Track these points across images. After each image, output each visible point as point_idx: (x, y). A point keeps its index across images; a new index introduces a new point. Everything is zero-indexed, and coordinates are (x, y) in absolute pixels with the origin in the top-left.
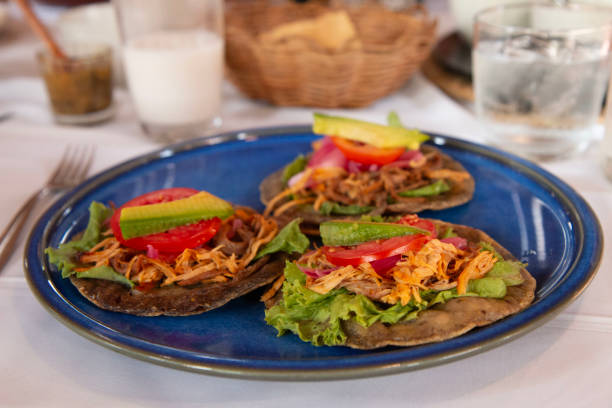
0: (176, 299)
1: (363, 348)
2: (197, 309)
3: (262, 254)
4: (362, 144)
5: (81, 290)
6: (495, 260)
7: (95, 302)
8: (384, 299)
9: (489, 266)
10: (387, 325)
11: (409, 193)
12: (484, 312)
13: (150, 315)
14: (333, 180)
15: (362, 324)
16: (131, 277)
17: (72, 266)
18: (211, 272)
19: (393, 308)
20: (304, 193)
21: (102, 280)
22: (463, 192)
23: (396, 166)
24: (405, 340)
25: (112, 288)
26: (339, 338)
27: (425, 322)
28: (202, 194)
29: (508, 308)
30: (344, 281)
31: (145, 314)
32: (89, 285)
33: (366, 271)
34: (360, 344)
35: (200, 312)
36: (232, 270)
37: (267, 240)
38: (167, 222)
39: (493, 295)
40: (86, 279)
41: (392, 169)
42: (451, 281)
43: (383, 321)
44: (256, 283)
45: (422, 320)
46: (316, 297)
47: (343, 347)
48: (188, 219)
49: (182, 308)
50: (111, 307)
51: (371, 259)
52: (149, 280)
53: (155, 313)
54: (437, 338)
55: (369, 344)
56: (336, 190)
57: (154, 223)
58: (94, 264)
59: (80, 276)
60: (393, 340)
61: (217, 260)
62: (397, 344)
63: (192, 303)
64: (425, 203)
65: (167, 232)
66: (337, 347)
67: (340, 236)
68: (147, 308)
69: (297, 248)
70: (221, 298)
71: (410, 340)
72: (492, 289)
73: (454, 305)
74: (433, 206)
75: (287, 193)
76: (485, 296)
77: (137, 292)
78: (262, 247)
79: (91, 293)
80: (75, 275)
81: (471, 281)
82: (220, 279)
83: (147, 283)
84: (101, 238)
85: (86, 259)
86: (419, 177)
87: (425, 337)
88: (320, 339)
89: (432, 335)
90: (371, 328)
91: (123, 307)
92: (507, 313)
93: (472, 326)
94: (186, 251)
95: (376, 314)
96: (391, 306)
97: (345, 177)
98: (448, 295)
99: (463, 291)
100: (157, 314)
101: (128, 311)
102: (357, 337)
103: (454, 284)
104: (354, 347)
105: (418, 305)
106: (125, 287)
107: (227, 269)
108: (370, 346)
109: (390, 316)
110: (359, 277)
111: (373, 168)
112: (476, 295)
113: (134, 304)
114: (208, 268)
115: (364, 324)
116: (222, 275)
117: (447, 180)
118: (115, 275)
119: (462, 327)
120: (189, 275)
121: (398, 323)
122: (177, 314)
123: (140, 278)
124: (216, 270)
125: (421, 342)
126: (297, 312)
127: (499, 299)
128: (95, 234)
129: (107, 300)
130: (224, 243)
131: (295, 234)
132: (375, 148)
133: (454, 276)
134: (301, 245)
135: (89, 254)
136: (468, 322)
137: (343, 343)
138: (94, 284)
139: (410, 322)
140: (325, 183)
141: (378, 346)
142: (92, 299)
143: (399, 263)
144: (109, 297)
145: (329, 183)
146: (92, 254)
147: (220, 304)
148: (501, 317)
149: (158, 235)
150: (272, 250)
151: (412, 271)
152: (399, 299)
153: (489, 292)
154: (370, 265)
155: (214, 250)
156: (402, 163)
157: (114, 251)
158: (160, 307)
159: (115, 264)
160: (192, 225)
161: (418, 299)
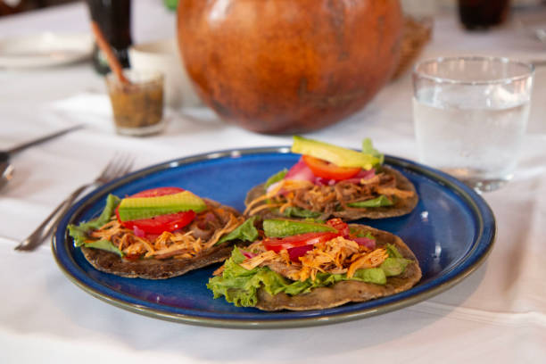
0: (150, 266)
1: (266, 309)
2: (163, 275)
3: (223, 240)
4: (327, 163)
5: (86, 255)
6: (386, 256)
7: (94, 265)
8: (289, 277)
9: (380, 260)
10: (290, 295)
11: (356, 204)
12: (360, 292)
13: (130, 277)
14: (301, 190)
15: (269, 293)
16: (122, 249)
17: (84, 238)
18: (181, 250)
19: (295, 284)
20: (278, 199)
21: (103, 251)
22: (405, 207)
23: (351, 182)
24: (297, 306)
25: (108, 256)
26: (251, 301)
27: (315, 295)
28: (186, 193)
29: (382, 291)
30: (265, 261)
31: (126, 276)
32: (93, 253)
33: (283, 255)
34: (265, 306)
35: (165, 278)
36: (196, 250)
37: (230, 230)
38: (154, 211)
39: (374, 281)
40: (92, 249)
41: (347, 185)
42: (344, 267)
43: (286, 292)
44: (210, 260)
45: (313, 293)
46: (243, 272)
47: (254, 308)
48: (170, 210)
49: (153, 273)
50: (104, 270)
51: (290, 246)
52: (135, 253)
53: (133, 275)
54: (318, 307)
55: (271, 307)
56: (301, 198)
57: (144, 211)
58: (99, 239)
59: (87, 246)
60: (288, 306)
61: (186, 242)
62: (289, 308)
63: (161, 271)
64: (364, 213)
65: (153, 218)
66: (249, 308)
67: (276, 230)
68: (128, 272)
69: (248, 237)
70: (182, 269)
71: (300, 306)
72: (374, 277)
73: (340, 285)
74: (370, 215)
75: (262, 198)
76: (366, 280)
77: (125, 261)
78: (224, 235)
79: (93, 258)
80: (84, 245)
81: (361, 269)
82: (187, 256)
83: (133, 255)
84: (110, 220)
85: (96, 234)
86: (368, 192)
87: (311, 305)
88: (239, 301)
89: (317, 304)
90: (276, 296)
91: (113, 270)
92: (380, 295)
93: (348, 300)
94: (165, 233)
95: (281, 286)
96: (294, 281)
97: (310, 189)
98: (338, 277)
99: (350, 275)
100: (135, 277)
101: (115, 273)
102: (265, 302)
103: (346, 270)
104: (261, 308)
105: (312, 283)
106: (118, 256)
107: (193, 249)
108: (271, 308)
109: (292, 289)
110: (278, 260)
111: (332, 182)
112: (360, 280)
113: (120, 269)
114: (180, 247)
115: (270, 293)
116: (189, 253)
117: (393, 197)
118: (113, 247)
119: (340, 300)
120: (164, 251)
121: (297, 295)
122: (147, 278)
123: (128, 251)
124: (186, 249)
125: (306, 309)
126: (231, 283)
127: (378, 285)
128: (107, 217)
129: (102, 265)
130: (195, 230)
131: (249, 226)
132: (336, 167)
133: (346, 265)
134: (251, 236)
135: (97, 231)
136: (345, 298)
137: (254, 306)
138: (96, 252)
139: (306, 294)
140: (294, 192)
141: (276, 309)
142: (93, 263)
143: (308, 252)
144: (105, 262)
145: (298, 192)
146: (101, 231)
147: (180, 273)
148: (373, 297)
149: (146, 220)
150: (230, 238)
151: (314, 257)
152: (299, 277)
153: (372, 278)
154: (286, 251)
155: (187, 234)
156: (356, 180)
157: (116, 230)
158: (138, 272)
159: (114, 240)
160: (173, 215)
161: (313, 278)
